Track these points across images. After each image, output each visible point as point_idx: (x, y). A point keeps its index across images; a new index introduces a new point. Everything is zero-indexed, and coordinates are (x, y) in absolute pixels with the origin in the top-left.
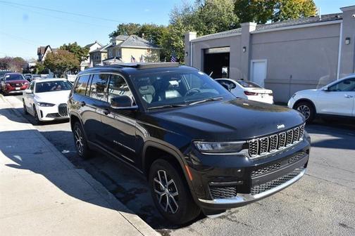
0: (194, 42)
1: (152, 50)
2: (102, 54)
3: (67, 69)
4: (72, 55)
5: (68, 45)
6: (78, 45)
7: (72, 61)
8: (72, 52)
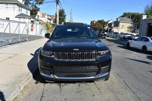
0: (145, 20)
1: (133, 24)
2: (113, 25)
3: (98, 30)
4: (100, 24)
5: (100, 20)
6: (104, 20)
7: (100, 26)
8: (101, 23)
